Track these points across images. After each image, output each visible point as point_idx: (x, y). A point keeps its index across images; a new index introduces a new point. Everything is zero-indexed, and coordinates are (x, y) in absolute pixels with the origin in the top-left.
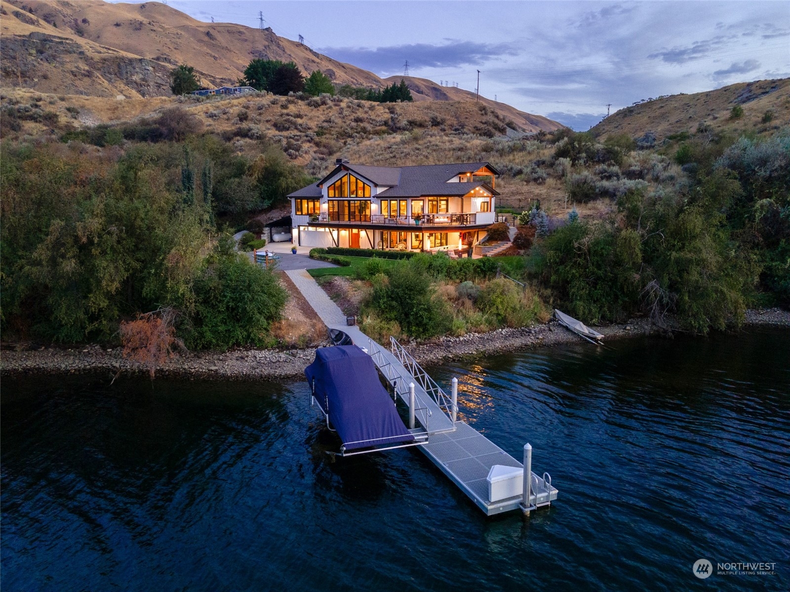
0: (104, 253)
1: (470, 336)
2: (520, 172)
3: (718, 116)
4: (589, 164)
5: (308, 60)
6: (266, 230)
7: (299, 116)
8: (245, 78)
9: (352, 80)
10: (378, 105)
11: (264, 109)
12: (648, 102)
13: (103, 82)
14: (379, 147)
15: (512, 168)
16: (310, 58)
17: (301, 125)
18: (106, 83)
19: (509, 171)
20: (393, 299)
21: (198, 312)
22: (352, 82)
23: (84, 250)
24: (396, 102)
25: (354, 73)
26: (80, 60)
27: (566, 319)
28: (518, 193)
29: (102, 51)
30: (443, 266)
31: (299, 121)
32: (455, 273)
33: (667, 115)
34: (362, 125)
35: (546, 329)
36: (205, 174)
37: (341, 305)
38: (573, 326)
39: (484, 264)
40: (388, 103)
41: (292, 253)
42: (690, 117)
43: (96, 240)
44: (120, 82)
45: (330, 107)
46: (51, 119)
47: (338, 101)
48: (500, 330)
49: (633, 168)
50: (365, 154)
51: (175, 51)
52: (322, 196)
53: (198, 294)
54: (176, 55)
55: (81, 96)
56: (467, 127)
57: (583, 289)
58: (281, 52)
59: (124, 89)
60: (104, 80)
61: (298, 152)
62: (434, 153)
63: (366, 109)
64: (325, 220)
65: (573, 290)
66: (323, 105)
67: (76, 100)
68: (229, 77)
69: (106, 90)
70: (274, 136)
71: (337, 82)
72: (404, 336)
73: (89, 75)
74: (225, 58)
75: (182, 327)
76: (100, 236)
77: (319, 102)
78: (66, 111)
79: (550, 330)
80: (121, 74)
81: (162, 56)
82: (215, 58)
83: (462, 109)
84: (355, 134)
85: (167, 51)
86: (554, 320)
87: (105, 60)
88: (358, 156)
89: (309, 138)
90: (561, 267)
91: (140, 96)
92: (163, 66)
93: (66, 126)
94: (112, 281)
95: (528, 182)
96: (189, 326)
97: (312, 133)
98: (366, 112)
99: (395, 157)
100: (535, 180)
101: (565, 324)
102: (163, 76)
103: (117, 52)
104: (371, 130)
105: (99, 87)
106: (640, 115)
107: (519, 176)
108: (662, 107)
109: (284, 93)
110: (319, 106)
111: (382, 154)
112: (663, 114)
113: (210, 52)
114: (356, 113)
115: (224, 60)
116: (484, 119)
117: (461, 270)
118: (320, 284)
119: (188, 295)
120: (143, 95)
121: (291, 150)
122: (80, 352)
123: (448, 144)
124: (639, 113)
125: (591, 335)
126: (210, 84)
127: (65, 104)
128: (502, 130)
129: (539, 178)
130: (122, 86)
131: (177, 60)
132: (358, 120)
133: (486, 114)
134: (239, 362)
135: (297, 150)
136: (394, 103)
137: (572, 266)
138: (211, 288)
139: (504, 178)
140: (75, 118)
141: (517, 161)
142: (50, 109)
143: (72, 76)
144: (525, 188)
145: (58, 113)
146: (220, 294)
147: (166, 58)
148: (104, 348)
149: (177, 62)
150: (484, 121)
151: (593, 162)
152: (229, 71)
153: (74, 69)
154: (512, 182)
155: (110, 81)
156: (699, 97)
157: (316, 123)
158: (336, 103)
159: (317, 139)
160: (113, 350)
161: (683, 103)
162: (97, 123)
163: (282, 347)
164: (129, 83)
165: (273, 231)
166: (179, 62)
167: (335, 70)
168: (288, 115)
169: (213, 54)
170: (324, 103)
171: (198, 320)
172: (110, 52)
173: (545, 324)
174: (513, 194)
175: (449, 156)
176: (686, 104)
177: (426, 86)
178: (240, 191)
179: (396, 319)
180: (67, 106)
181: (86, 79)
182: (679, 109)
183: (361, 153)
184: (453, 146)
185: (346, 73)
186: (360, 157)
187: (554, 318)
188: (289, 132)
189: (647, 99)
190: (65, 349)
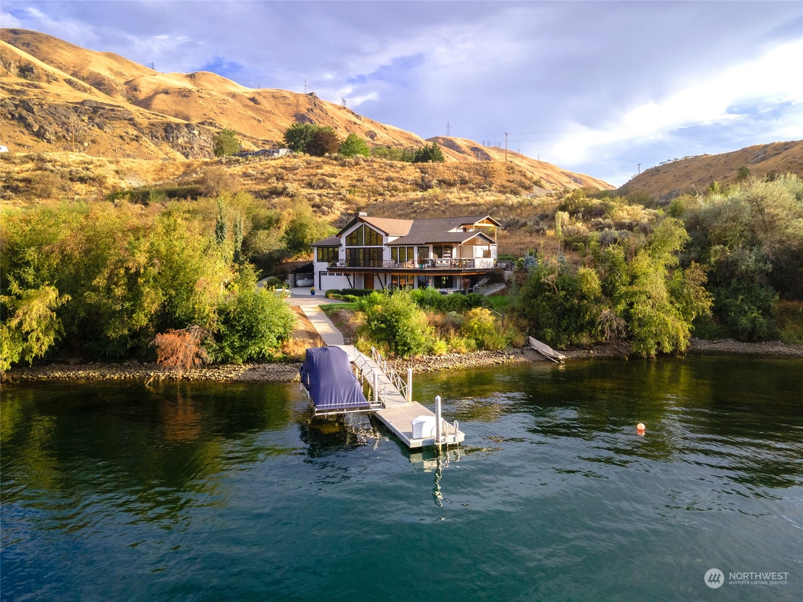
0: (147, 282)
1: (450, 356)
2: (525, 224)
3: (728, 175)
4: (587, 218)
5: (350, 122)
6: (291, 276)
7: (333, 176)
8: (284, 141)
9: (394, 140)
10: (409, 165)
11: (300, 169)
12: (674, 162)
13: (150, 146)
14: (402, 203)
15: (518, 221)
16: (353, 120)
17: (334, 184)
18: (153, 147)
19: (516, 223)
20: (382, 322)
21: (219, 329)
22: (393, 143)
23: (133, 279)
24: (427, 162)
25: (396, 134)
26: (129, 126)
27: (536, 344)
28: (520, 243)
29: (151, 117)
30: (434, 300)
31: (333, 180)
32: (445, 306)
33: (691, 174)
34: (393, 183)
35: (520, 352)
36: (236, 226)
37: (342, 331)
38: (542, 349)
39: (471, 299)
40: (420, 163)
41: (310, 294)
42: (711, 176)
43: (142, 271)
44: (166, 145)
45: (363, 168)
46: (98, 181)
47: (371, 162)
48: (478, 352)
49: (624, 221)
50: (388, 210)
51: (221, 115)
52: (341, 245)
53: (220, 315)
54: (222, 120)
55: (129, 159)
56: (494, 185)
57: (552, 318)
58: (323, 115)
59: (169, 151)
60: (150, 143)
61: (331, 209)
62: (451, 209)
63: (397, 169)
64: (343, 266)
65: (543, 319)
66: (356, 165)
67: (126, 163)
68: (272, 139)
69: (152, 153)
70: (309, 194)
71: (378, 143)
72: (392, 354)
73: (137, 139)
74: (268, 121)
75: (206, 342)
76: (145, 269)
77: (353, 163)
78: (114, 173)
79: (522, 353)
80: (167, 138)
81: (208, 121)
82: (259, 121)
83: (490, 169)
84: (387, 192)
85: (212, 115)
86: (528, 346)
87: (153, 125)
88: (382, 211)
89: (342, 196)
90: (533, 300)
91: (184, 158)
92: (209, 130)
93: (113, 187)
94: (153, 303)
95: (531, 233)
96: (210, 341)
97: (345, 191)
98: (398, 172)
99: (415, 212)
100: (538, 231)
101: (536, 348)
102: (208, 139)
103: (165, 117)
104: (402, 188)
105: (146, 150)
106: (666, 174)
107: (524, 228)
108: (687, 167)
109: (321, 154)
110: (353, 166)
111: (404, 209)
112: (688, 173)
113: (254, 115)
114: (388, 173)
115: (268, 123)
116: (511, 177)
117: (450, 303)
118: (328, 316)
119: (212, 315)
120: (187, 156)
121: (324, 207)
122: (121, 365)
123: (464, 200)
124: (665, 172)
125: (556, 356)
126: (253, 146)
127: (114, 167)
128: (529, 188)
129: (540, 229)
130: (168, 148)
131: (222, 124)
132: (388, 179)
133: (513, 173)
134: (251, 372)
135: (330, 207)
136: (425, 164)
137: (542, 299)
138: (231, 310)
139: (510, 230)
140: (123, 179)
141: (524, 215)
142: (98, 172)
143: (120, 140)
144: (528, 239)
145: (107, 175)
146: (238, 315)
147: (211, 123)
148: (141, 363)
149: (221, 126)
150: (511, 180)
151: (591, 215)
152: (272, 133)
153: (124, 134)
154: (518, 233)
155: (156, 144)
156: (720, 157)
157: (349, 182)
158: (370, 163)
159: (349, 196)
160: (148, 363)
161: (706, 163)
162: (143, 184)
163: (288, 362)
164: (174, 146)
165: (297, 277)
166: (224, 125)
167: (376, 131)
168: (322, 174)
169: (257, 118)
170: (357, 164)
171: (219, 337)
172: (159, 117)
173: (520, 348)
174: (516, 244)
175: (464, 211)
176: (708, 164)
177: (467, 146)
178: (268, 241)
179: (386, 340)
180: (116, 169)
181: (134, 143)
182: (702, 168)
183: (385, 209)
184: (469, 202)
185: (387, 134)
186: (384, 212)
187: (528, 343)
188: (322, 190)
189: (673, 160)
190: (109, 363)
